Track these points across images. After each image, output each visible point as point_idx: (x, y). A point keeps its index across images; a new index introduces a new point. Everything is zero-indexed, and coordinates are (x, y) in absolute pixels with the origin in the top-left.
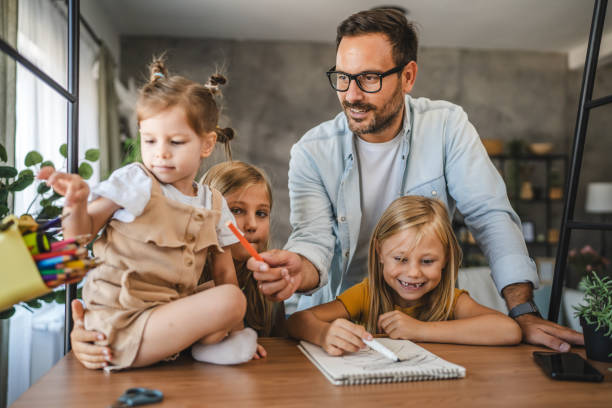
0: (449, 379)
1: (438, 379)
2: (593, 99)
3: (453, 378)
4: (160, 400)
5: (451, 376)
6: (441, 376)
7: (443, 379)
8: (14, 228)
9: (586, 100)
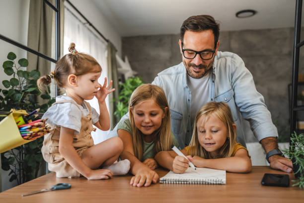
0: (216, 184)
1: (211, 184)
2: (301, 42)
3: (219, 184)
4: (70, 188)
5: (217, 183)
6: (212, 182)
7: (214, 184)
8: (11, 114)
9: (297, 43)
